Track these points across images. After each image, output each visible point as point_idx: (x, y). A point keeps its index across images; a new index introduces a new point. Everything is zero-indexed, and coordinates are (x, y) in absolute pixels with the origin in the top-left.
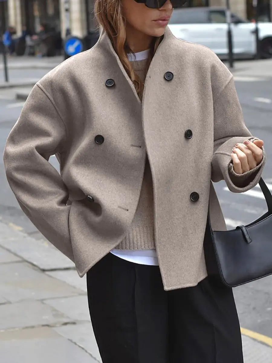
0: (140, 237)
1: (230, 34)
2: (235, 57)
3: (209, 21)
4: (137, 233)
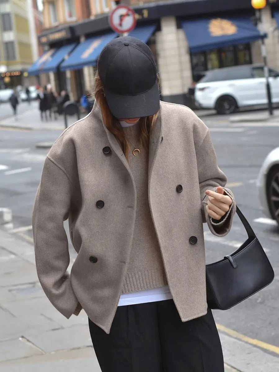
0: (142, 280)
1: (268, 87)
2: (275, 106)
3: (252, 76)
4: (139, 276)
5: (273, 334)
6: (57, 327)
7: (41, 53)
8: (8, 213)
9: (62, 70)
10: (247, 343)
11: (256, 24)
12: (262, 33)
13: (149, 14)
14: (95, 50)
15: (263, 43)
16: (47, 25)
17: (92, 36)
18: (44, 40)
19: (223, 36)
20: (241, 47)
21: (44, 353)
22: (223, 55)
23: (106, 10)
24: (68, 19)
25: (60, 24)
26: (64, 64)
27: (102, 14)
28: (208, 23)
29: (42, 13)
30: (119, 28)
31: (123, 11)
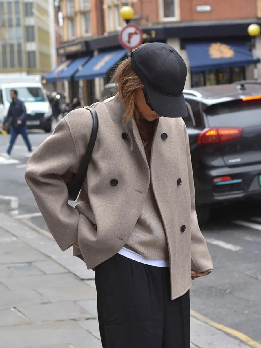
5: (237, 321)
6: (46, 301)
7: (59, 63)
8: (15, 201)
9: (76, 79)
10: (213, 326)
11: (251, 50)
12: (255, 58)
13: (156, 34)
14: (106, 63)
15: (256, 67)
16: (65, 38)
17: (104, 50)
18: (62, 51)
19: (221, 59)
20: (237, 70)
21: (31, 322)
22: (220, 75)
23: (119, 29)
24: (84, 35)
25: (77, 39)
26: (78, 74)
27: (115, 32)
28: (209, 46)
29: (63, 28)
30: (128, 45)
31: (132, 30)
